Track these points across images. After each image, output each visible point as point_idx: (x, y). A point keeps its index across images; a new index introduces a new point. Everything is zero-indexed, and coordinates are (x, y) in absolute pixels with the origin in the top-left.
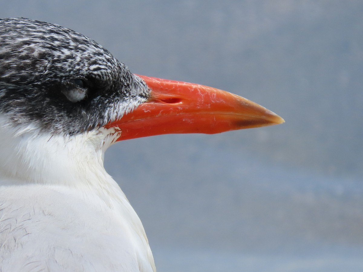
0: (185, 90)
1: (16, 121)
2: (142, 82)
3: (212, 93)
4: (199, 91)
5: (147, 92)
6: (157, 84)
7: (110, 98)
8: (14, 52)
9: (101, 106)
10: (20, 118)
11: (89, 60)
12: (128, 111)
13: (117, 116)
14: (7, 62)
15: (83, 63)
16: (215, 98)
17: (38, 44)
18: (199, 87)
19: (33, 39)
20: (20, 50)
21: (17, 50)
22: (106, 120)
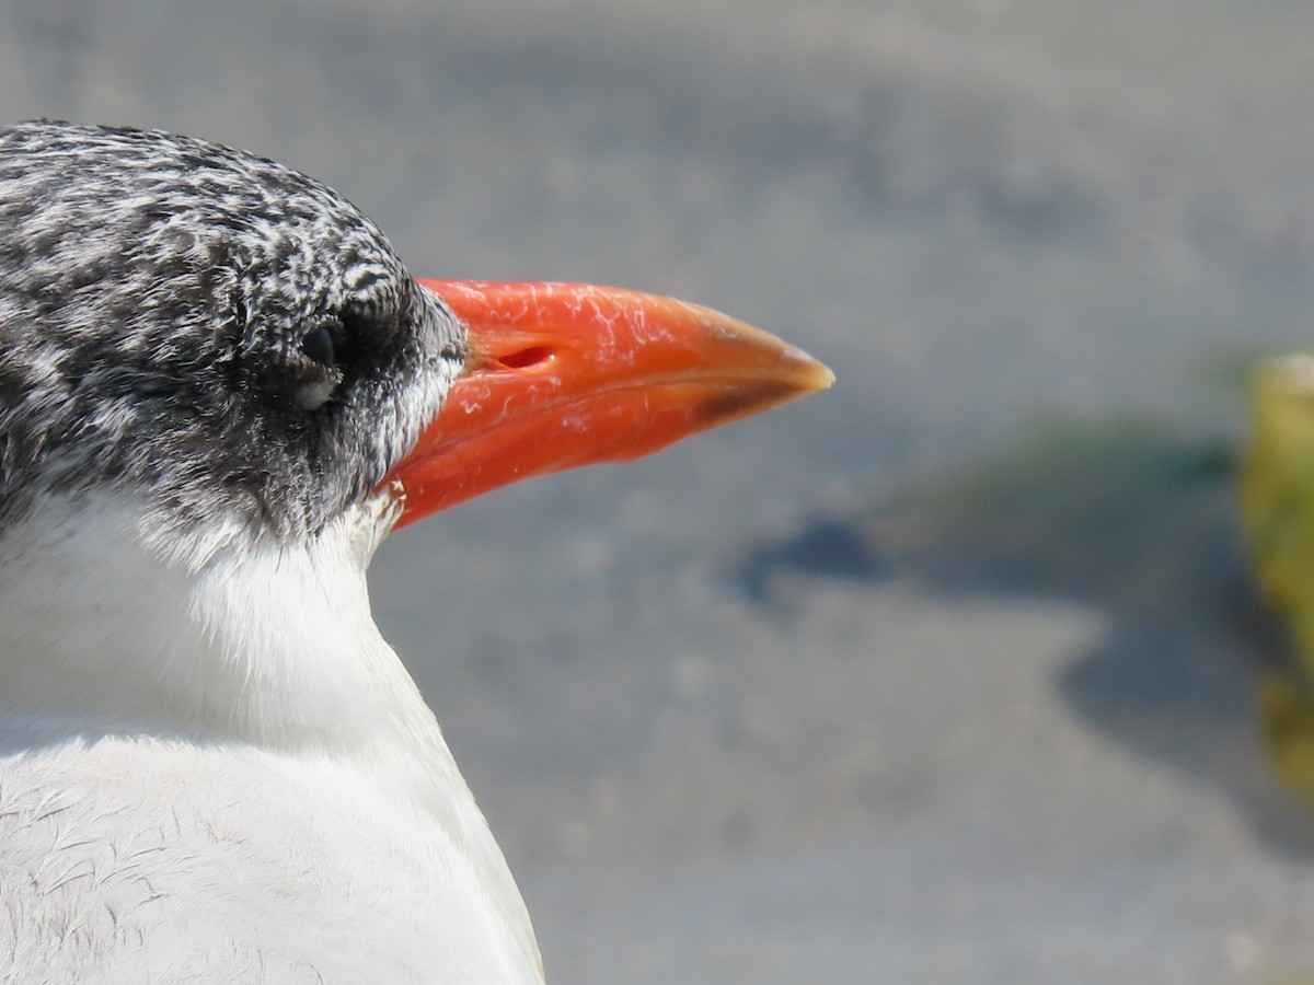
0: (557, 309)
1: (187, 509)
2: (438, 306)
3: (632, 307)
4: (597, 308)
5: (458, 337)
6: (477, 302)
7: (385, 379)
8: (134, 250)
9: (368, 415)
10: (195, 497)
11: (337, 250)
12: (428, 418)
13: (406, 440)
14: (126, 289)
15: (323, 263)
16: (643, 325)
17: (188, 212)
18: (593, 295)
19: (162, 196)
20: (149, 243)
21: (140, 243)
22: (382, 463)
